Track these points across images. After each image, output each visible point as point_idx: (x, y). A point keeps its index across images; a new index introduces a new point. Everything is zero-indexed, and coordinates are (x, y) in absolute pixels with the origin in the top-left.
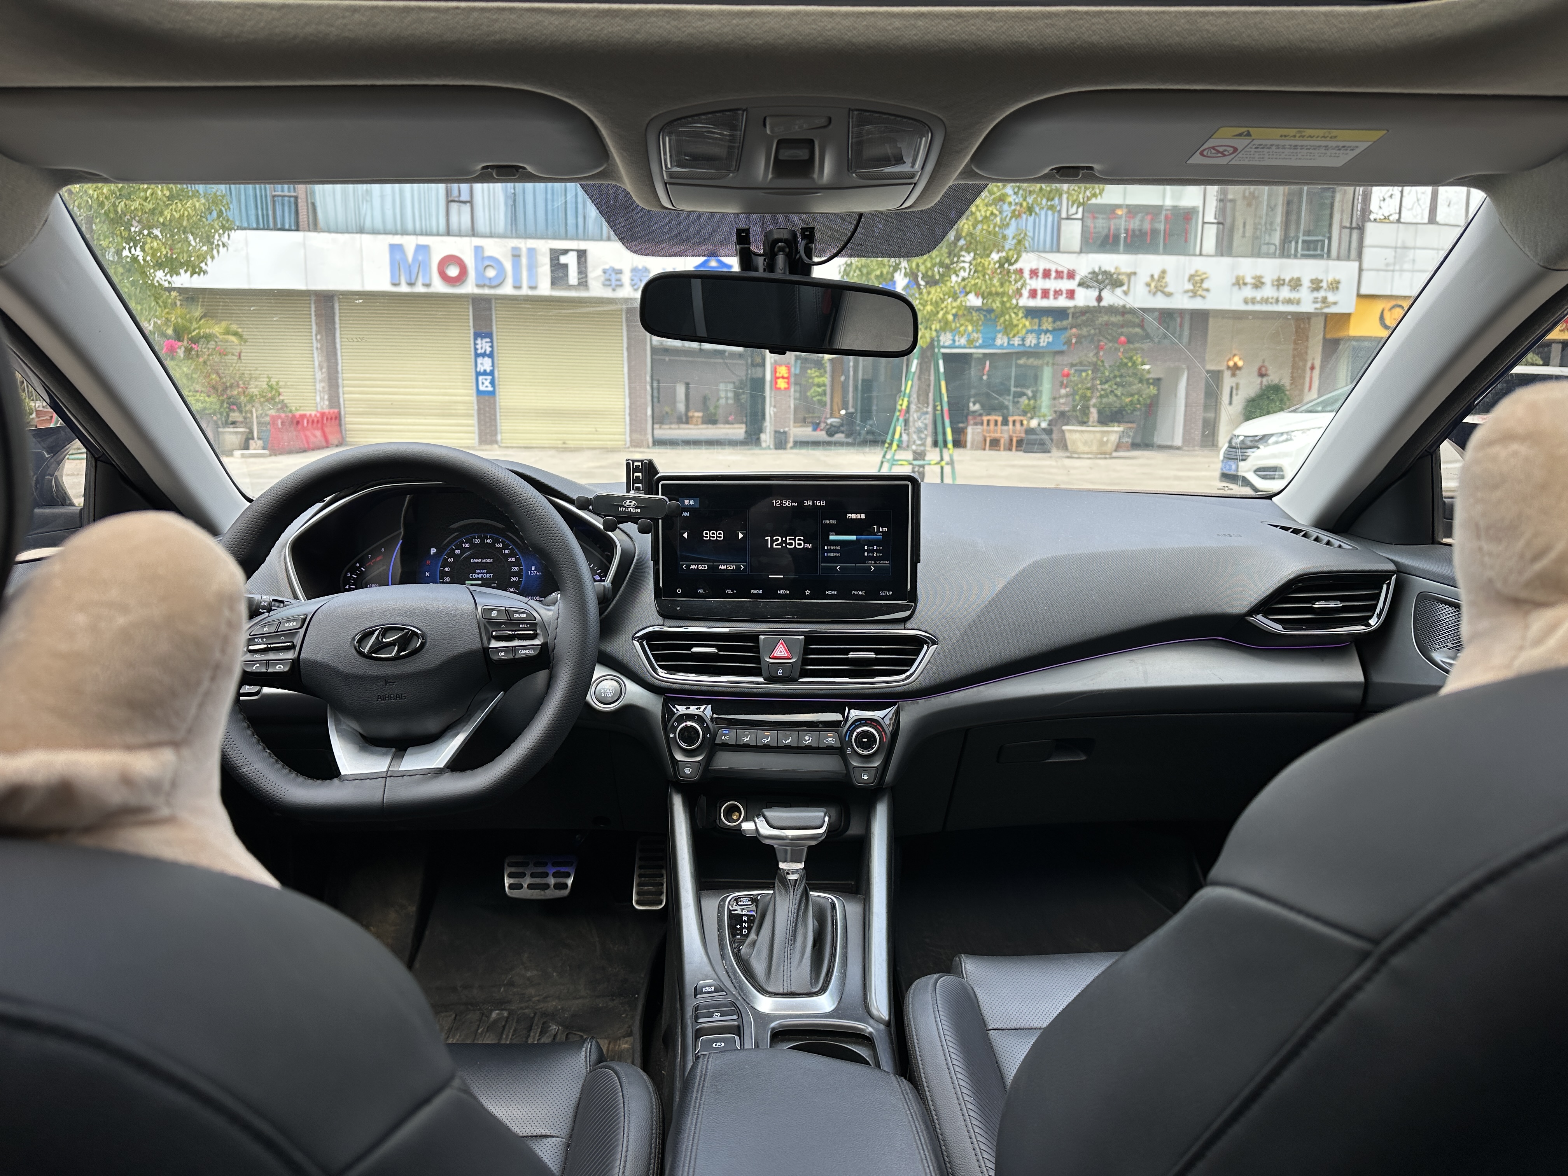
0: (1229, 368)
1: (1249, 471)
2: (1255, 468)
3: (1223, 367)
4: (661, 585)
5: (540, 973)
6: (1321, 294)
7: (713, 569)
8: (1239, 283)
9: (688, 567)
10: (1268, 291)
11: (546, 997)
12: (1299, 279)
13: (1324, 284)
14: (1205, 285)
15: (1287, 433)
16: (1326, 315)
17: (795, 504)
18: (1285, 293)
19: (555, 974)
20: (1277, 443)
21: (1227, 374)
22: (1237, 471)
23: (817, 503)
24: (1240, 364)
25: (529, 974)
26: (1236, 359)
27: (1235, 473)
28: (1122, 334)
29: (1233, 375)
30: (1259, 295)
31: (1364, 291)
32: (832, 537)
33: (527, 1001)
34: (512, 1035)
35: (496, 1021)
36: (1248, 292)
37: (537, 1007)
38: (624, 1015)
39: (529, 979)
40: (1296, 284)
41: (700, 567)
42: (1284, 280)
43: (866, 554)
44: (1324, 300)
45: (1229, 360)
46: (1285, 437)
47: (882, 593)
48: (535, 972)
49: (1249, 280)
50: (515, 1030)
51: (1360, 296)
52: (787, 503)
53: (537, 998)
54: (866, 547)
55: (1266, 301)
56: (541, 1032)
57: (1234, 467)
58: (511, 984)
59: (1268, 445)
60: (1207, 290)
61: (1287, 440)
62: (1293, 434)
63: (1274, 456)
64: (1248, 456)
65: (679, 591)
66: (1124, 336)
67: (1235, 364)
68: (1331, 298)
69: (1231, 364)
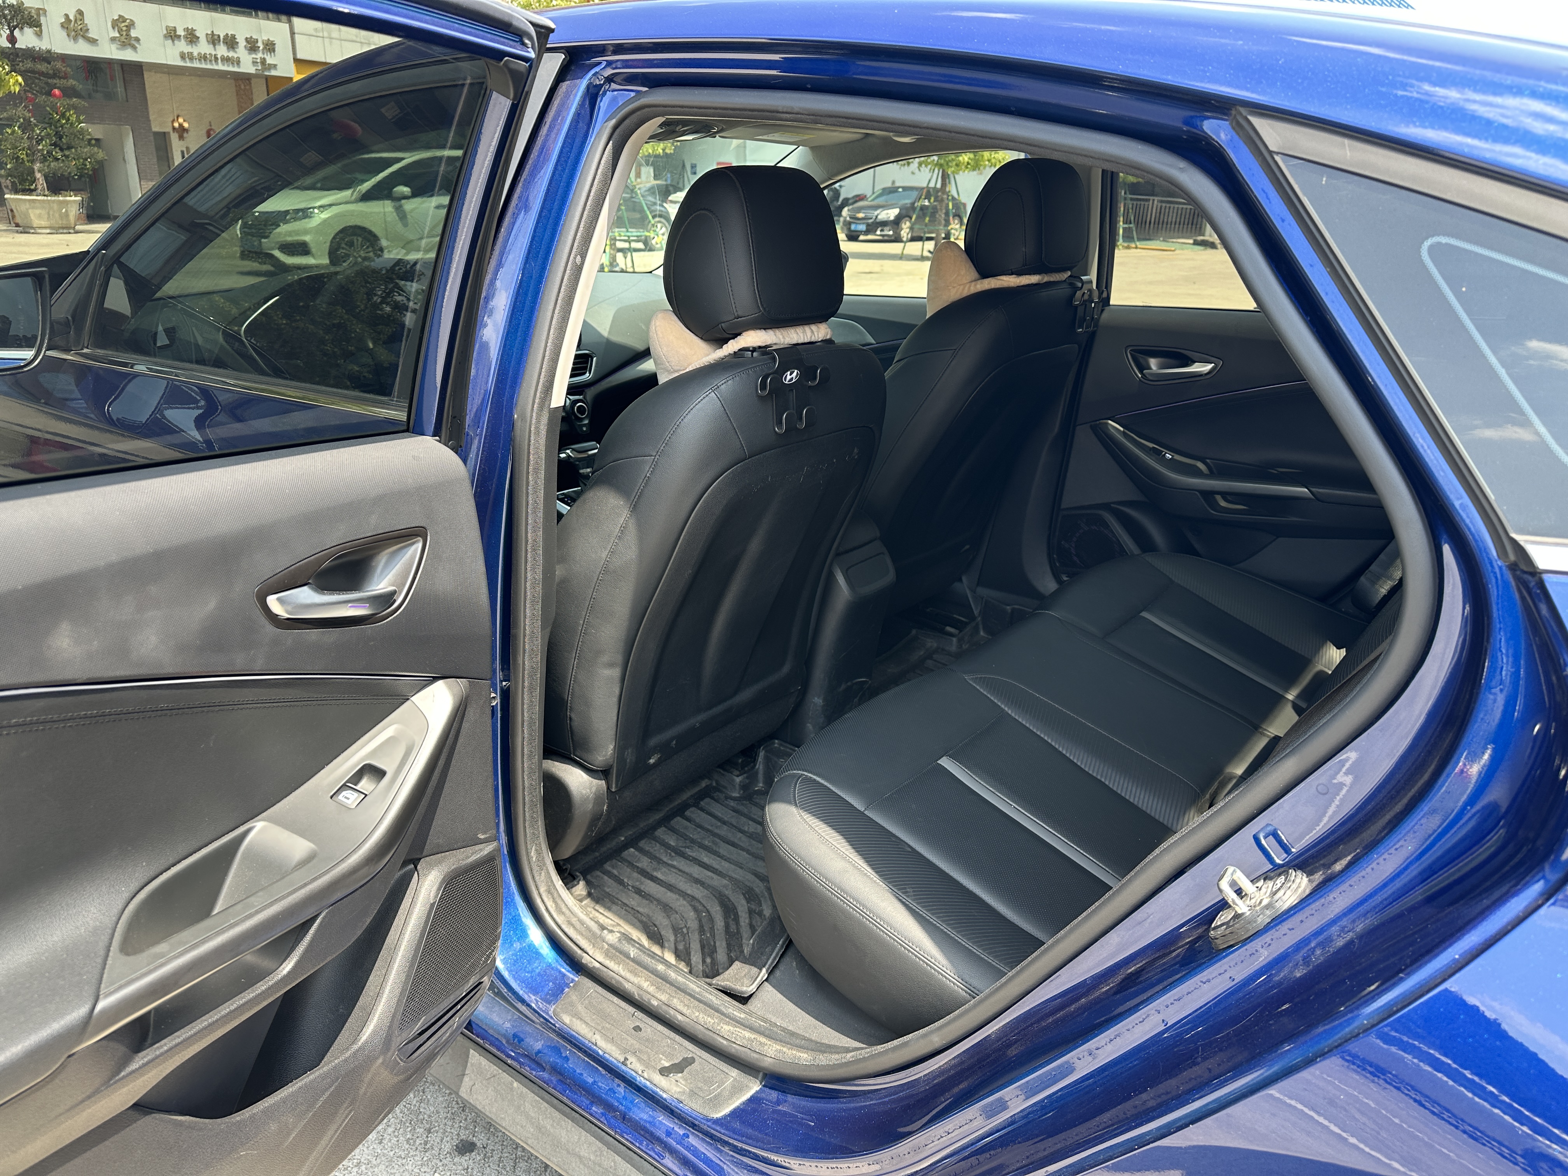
0: (174, 128)
1: (273, 248)
3: (168, 129)
6: (260, 55)
8: (172, 35)
10: (204, 47)
12: (233, 37)
13: (260, 44)
14: (133, 33)
16: (267, 78)
18: (222, 50)
20: (294, 220)
21: (174, 137)
24: (186, 125)
26: (181, 120)
27: (261, 248)
28: (55, 86)
29: (181, 137)
30: (195, 51)
31: (299, 56)
36: (183, 46)
40: (231, 42)
42: (219, 36)
44: (263, 61)
45: (173, 121)
46: (301, 214)
49: (181, 32)
51: (297, 61)
55: (204, 58)
57: (258, 242)
59: (287, 222)
60: (137, 40)
61: (304, 217)
62: (308, 211)
63: (298, 230)
64: (269, 233)
66: (58, 88)
67: (181, 125)
68: (270, 60)
69: (176, 125)
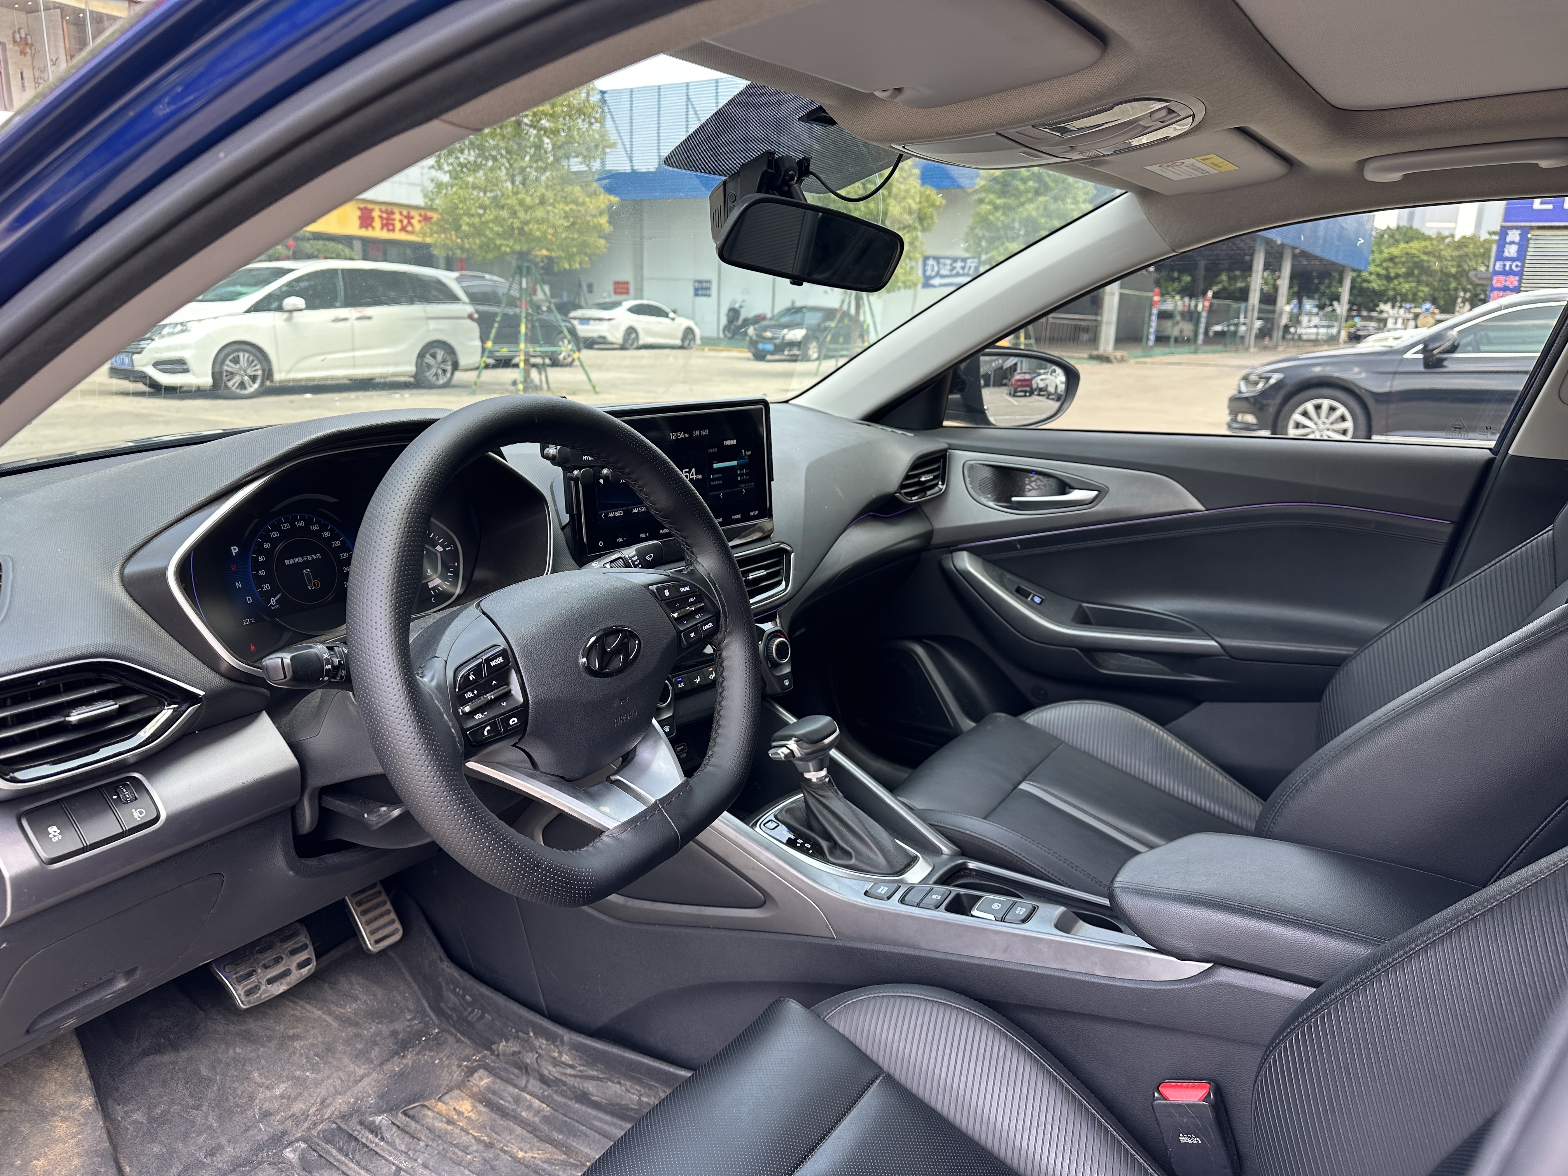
1: (145, 365)
2: (153, 362)
4: (585, 540)
5: (290, 1083)
7: (628, 513)
9: (606, 515)
11: (323, 1102)
15: (182, 324)
17: (687, 435)
19: (308, 1074)
20: (171, 334)
22: (133, 366)
23: (703, 433)
25: (278, 1092)
27: (130, 368)
32: (716, 466)
33: (306, 1119)
34: (347, 1155)
35: (302, 1158)
37: (326, 1116)
38: (437, 1061)
39: (282, 1097)
41: (617, 514)
43: (739, 478)
46: (179, 328)
47: (752, 514)
48: (283, 1086)
50: (340, 1150)
52: (681, 435)
53: (314, 1109)
54: (738, 472)
56: (372, 1132)
57: (127, 360)
58: (266, 1115)
59: (163, 336)
61: (183, 331)
62: (189, 325)
63: (176, 348)
64: (144, 348)
65: (601, 544)
